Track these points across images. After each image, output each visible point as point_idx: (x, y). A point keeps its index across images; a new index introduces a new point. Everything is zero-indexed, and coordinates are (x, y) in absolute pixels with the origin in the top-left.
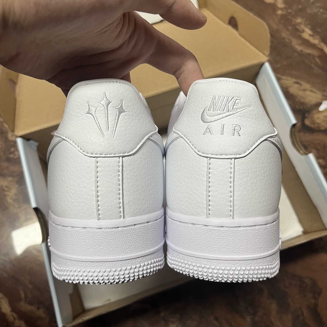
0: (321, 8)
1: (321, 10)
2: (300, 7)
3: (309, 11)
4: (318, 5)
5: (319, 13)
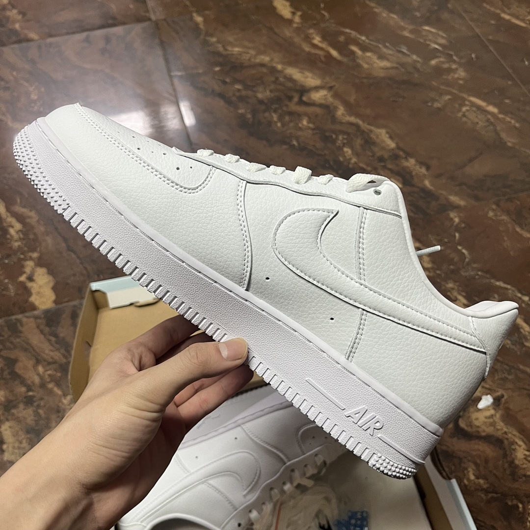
0: (479, 270)
1: (480, 273)
2: (452, 267)
3: (463, 273)
4: (475, 266)
5: (477, 277)
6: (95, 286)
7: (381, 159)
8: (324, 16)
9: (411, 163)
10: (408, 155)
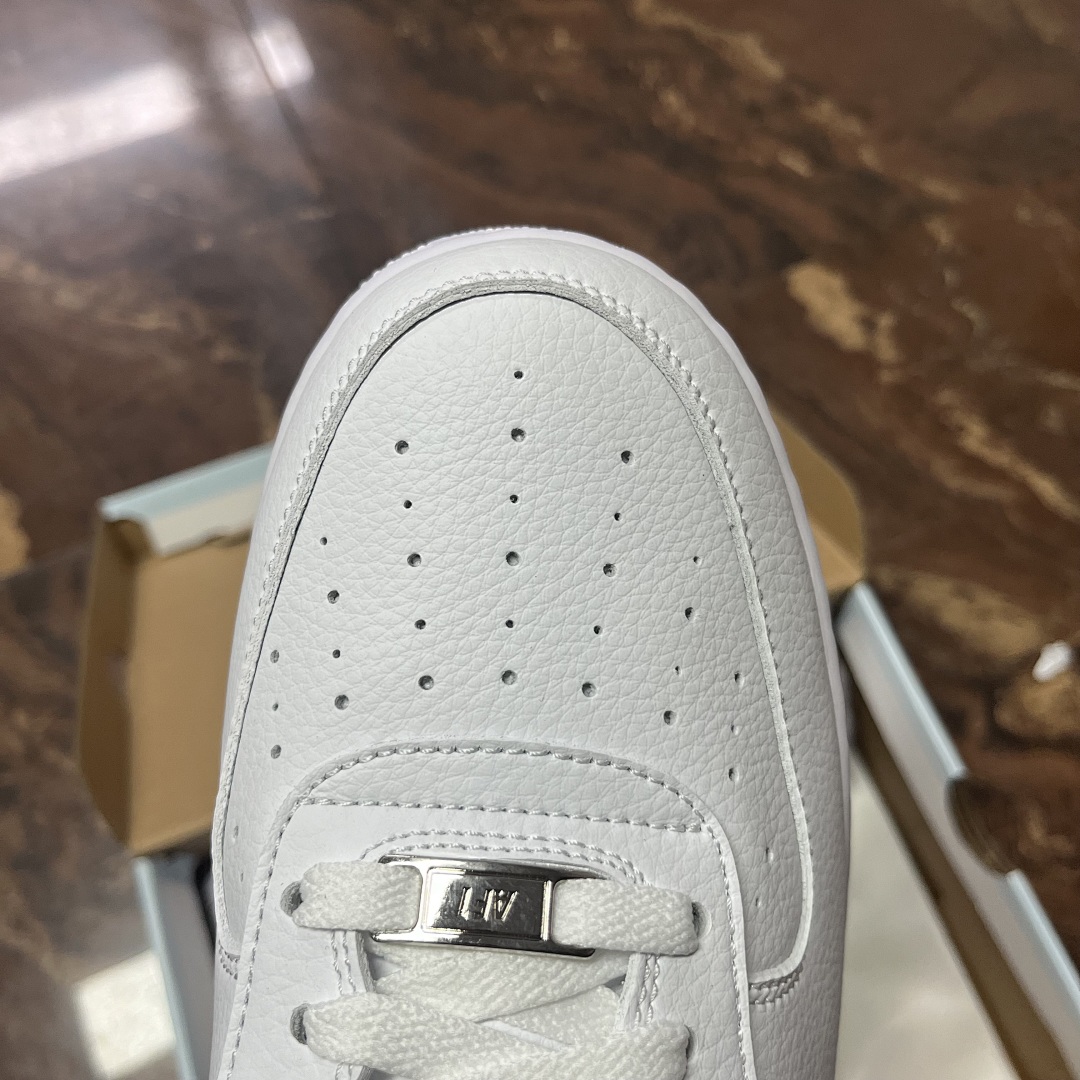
6: (116, 507)
7: (754, 110)
8: (969, 323)
9: (824, 112)
10: (816, 90)
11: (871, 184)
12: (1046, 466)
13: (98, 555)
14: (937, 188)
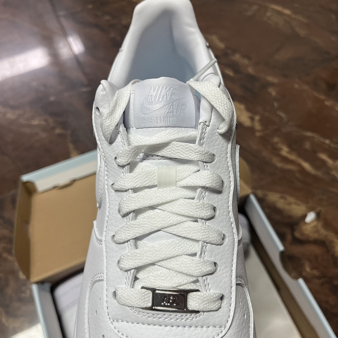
11: (252, 78)
12: (306, 160)
13: (20, 192)
14: (271, 79)
